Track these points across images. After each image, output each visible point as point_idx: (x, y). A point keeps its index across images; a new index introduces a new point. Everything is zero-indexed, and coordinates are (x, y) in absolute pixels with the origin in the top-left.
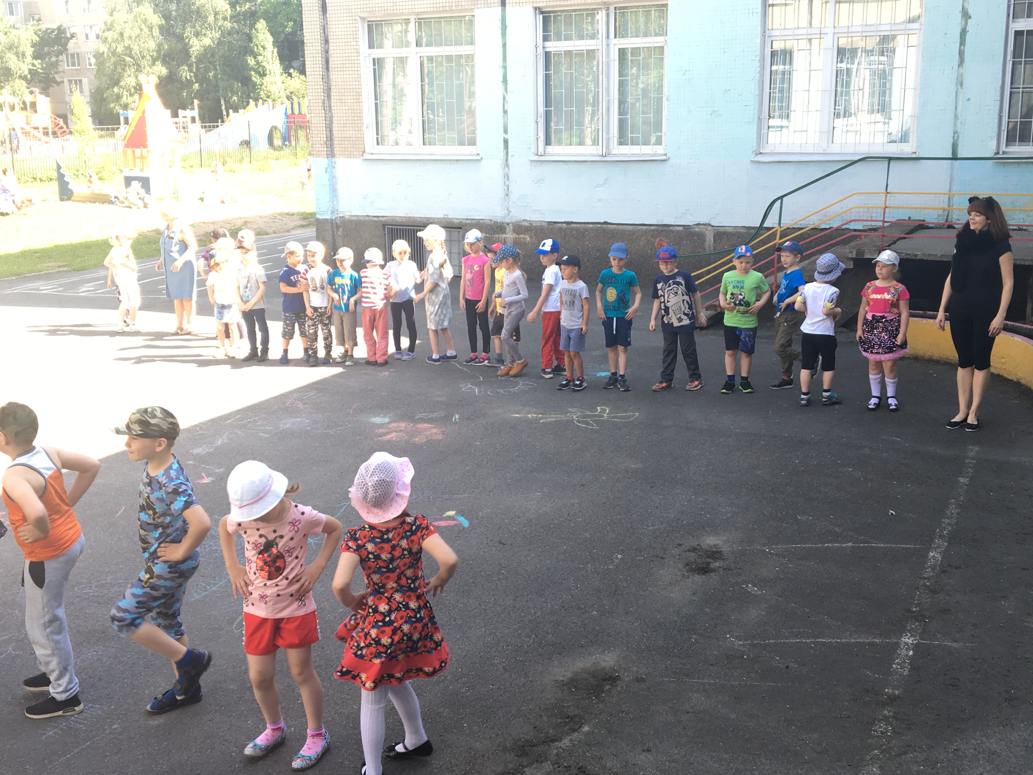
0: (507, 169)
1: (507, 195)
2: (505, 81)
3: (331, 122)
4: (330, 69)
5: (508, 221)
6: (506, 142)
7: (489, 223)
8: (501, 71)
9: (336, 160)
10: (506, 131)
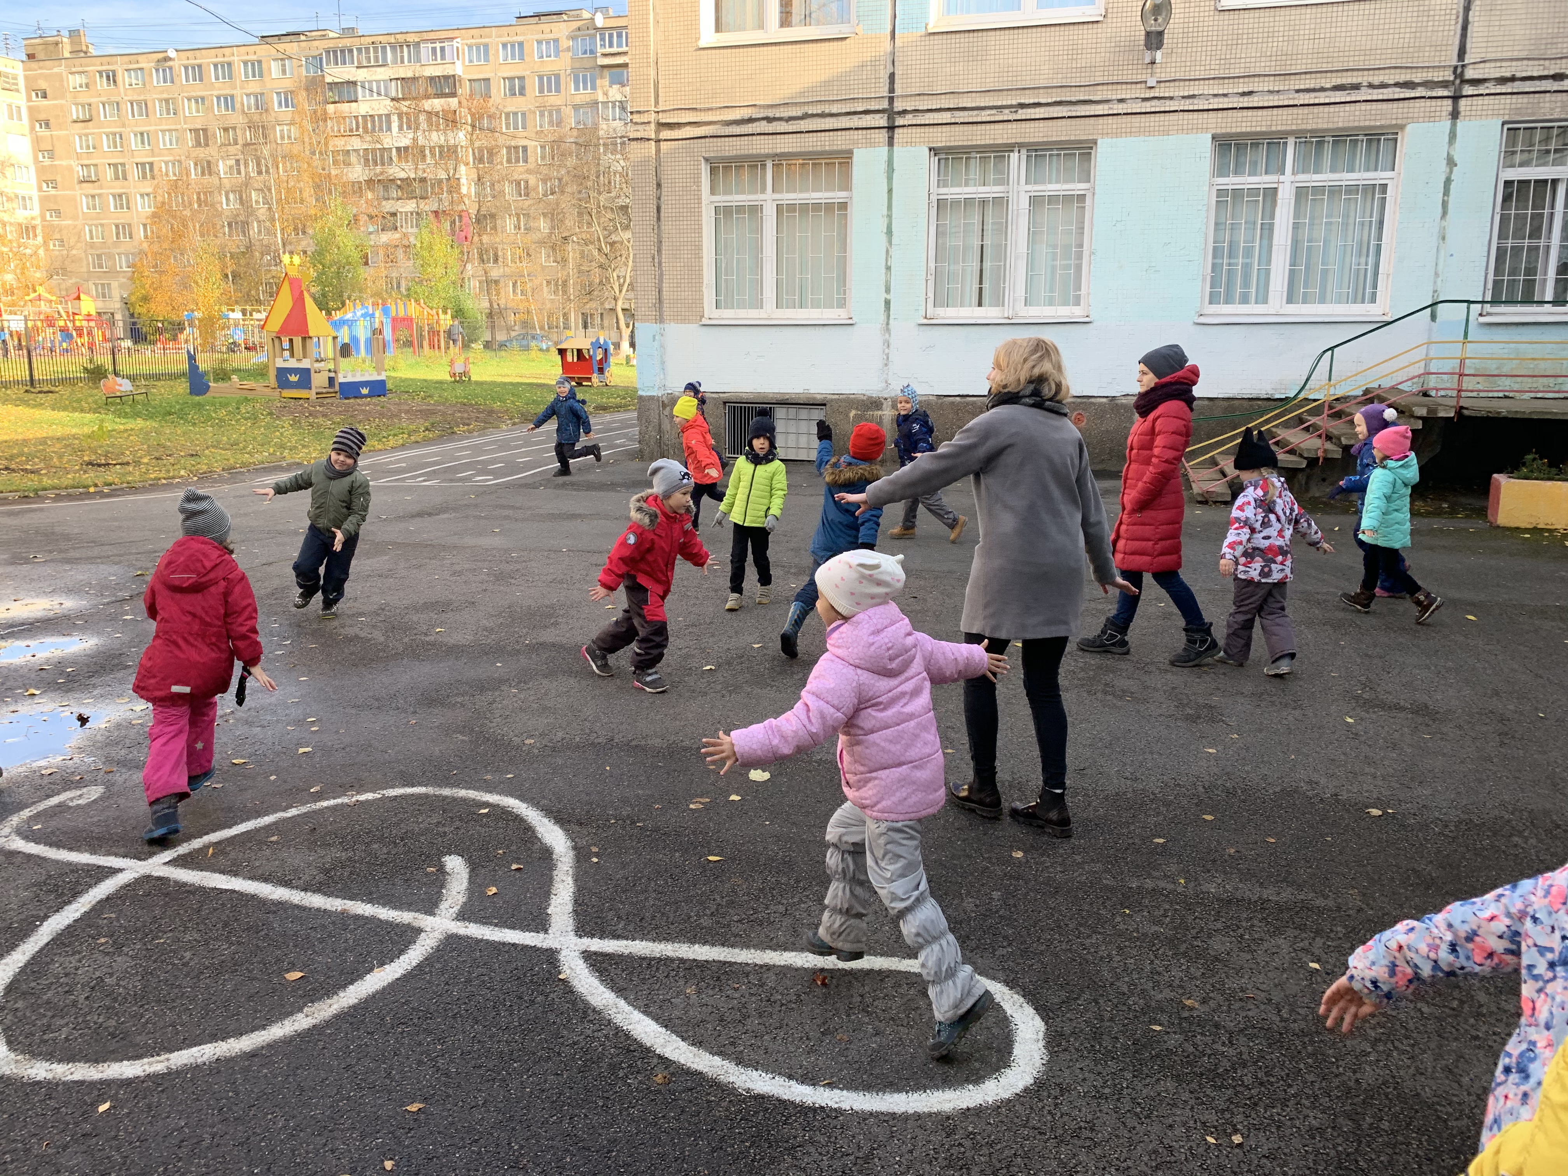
0: (887, 336)
1: (886, 365)
2: (889, 232)
3: (661, 281)
4: (662, 219)
5: (886, 396)
6: (887, 303)
7: (862, 397)
8: (886, 220)
9: (666, 326)
10: (888, 290)
